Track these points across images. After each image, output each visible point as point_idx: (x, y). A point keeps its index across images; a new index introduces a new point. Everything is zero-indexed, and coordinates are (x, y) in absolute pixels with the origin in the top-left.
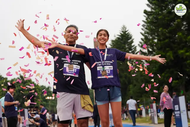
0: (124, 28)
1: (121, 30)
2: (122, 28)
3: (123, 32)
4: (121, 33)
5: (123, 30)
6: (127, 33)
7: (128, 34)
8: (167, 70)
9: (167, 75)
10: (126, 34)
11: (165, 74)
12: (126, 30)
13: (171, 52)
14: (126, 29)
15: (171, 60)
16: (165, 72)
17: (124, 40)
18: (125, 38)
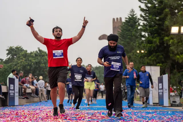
0: (133, 11)
1: (129, 13)
2: (130, 12)
3: (131, 15)
4: (129, 17)
5: (131, 14)
6: (134, 16)
7: (136, 18)
8: (154, 54)
9: (153, 59)
10: (134, 18)
11: (152, 57)
12: (134, 14)
13: (158, 38)
14: (134, 12)
15: (157, 45)
16: (152, 56)
17: (131, 23)
18: (132, 21)
